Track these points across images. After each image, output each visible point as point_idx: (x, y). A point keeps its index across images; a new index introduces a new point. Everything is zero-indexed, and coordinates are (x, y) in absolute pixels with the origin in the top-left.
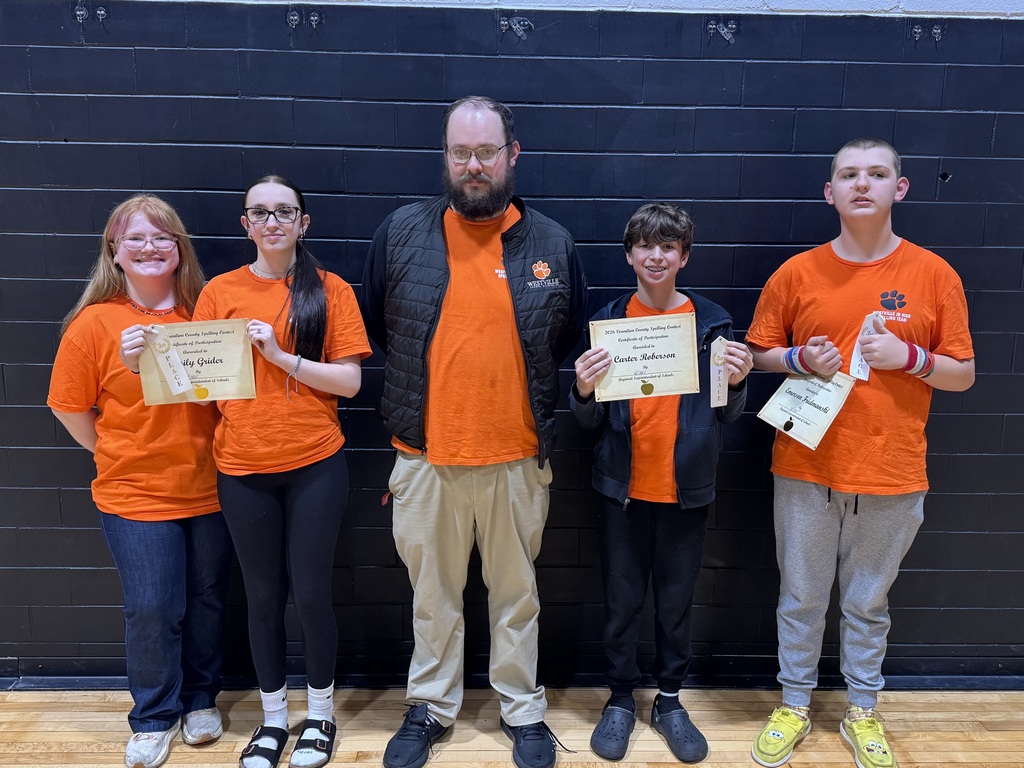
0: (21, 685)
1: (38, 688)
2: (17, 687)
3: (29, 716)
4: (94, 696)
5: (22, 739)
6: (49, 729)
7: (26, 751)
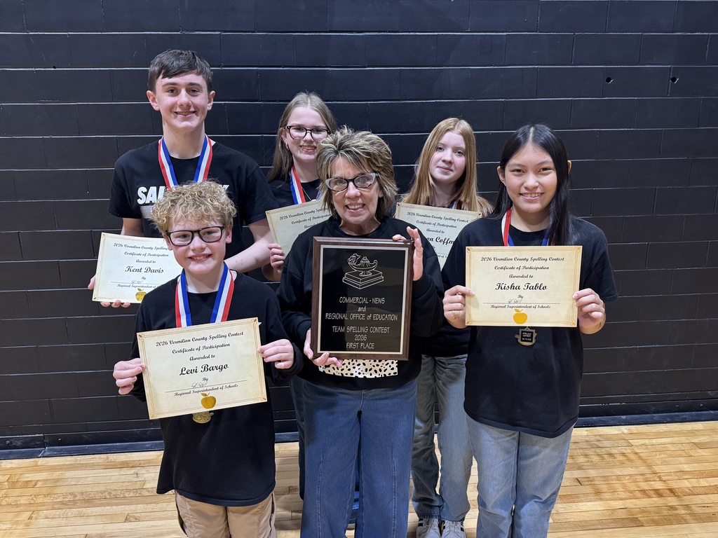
0: (47, 453)
1: (60, 454)
2: (45, 454)
3: (56, 475)
4: (100, 458)
5: (55, 491)
6: (72, 483)
7: (58, 500)
